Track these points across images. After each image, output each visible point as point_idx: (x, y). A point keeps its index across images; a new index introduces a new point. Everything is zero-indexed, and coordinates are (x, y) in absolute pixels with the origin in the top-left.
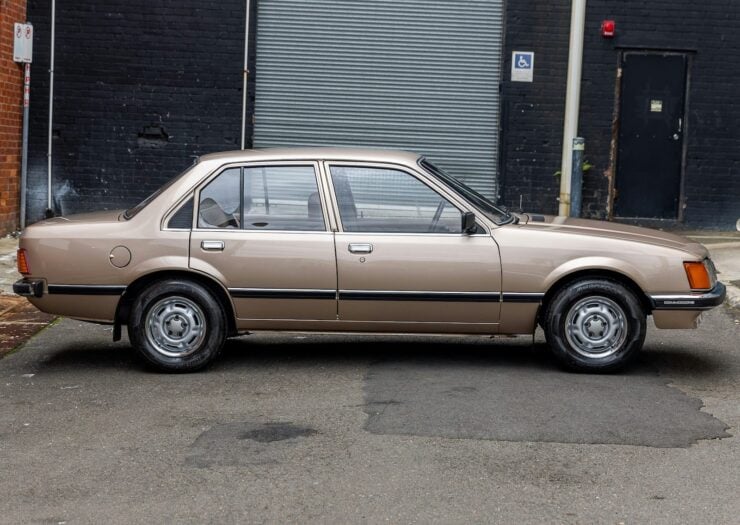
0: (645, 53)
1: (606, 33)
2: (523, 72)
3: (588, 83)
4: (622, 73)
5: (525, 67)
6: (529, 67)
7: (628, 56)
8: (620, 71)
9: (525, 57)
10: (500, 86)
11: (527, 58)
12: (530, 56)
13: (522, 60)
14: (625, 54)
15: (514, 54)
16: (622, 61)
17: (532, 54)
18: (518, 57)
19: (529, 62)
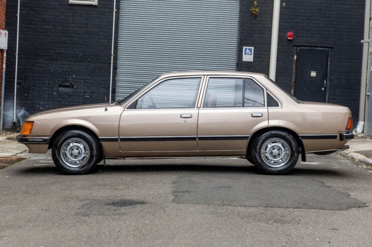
0: (308, 48)
1: (289, 38)
2: (248, 57)
3: (280, 62)
4: (297, 57)
5: (249, 54)
6: (251, 54)
7: (300, 49)
8: (295, 56)
9: (249, 49)
10: (237, 64)
11: (250, 50)
12: (252, 49)
13: (248, 51)
14: (298, 48)
15: (244, 48)
16: (297, 52)
17: (253, 48)
18: (246, 49)
19: (251, 52)
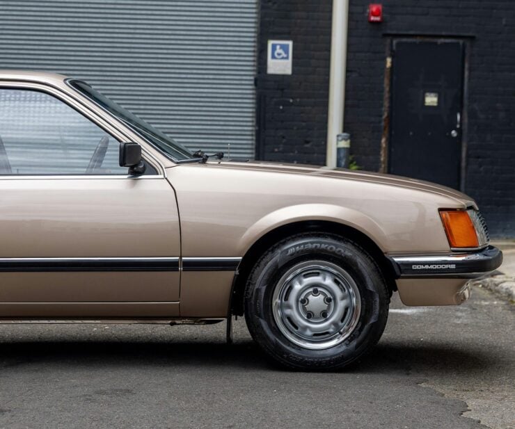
0: (418, 40)
1: (373, 18)
2: (280, 64)
3: (354, 75)
4: (392, 63)
5: (283, 58)
6: (287, 58)
7: (398, 44)
8: (389, 60)
9: (283, 47)
10: (256, 80)
11: (285, 48)
12: (288, 45)
13: (278, 50)
14: (395, 42)
15: (270, 43)
16: (392, 50)
17: (290, 43)
18: (274, 47)
19: (287, 52)
